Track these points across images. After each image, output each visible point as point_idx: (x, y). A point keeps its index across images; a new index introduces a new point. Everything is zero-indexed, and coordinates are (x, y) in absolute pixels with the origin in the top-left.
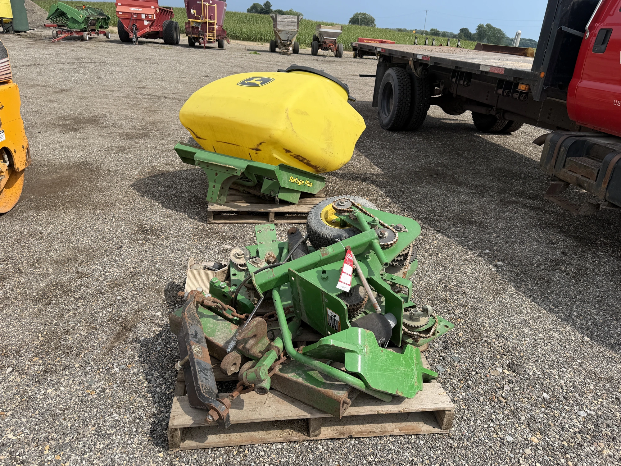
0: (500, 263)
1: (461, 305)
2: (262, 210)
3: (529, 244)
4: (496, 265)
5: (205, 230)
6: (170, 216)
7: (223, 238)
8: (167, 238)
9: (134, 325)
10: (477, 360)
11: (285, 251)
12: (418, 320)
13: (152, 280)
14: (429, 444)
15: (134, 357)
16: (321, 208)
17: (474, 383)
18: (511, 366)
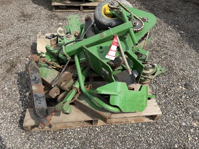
0: (182, 32)
1: (165, 54)
2: (77, 5)
3: (195, 22)
4: (180, 33)
5: (51, 15)
6: (36, 8)
7: (59, 19)
8: (34, 19)
9: (16, 65)
10: (171, 82)
11: (83, 30)
12: (148, 70)
13: (25, 41)
14: (147, 127)
15: (15, 81)
16: (102, 6)
17: (169, 94)
18: (186, 86)
